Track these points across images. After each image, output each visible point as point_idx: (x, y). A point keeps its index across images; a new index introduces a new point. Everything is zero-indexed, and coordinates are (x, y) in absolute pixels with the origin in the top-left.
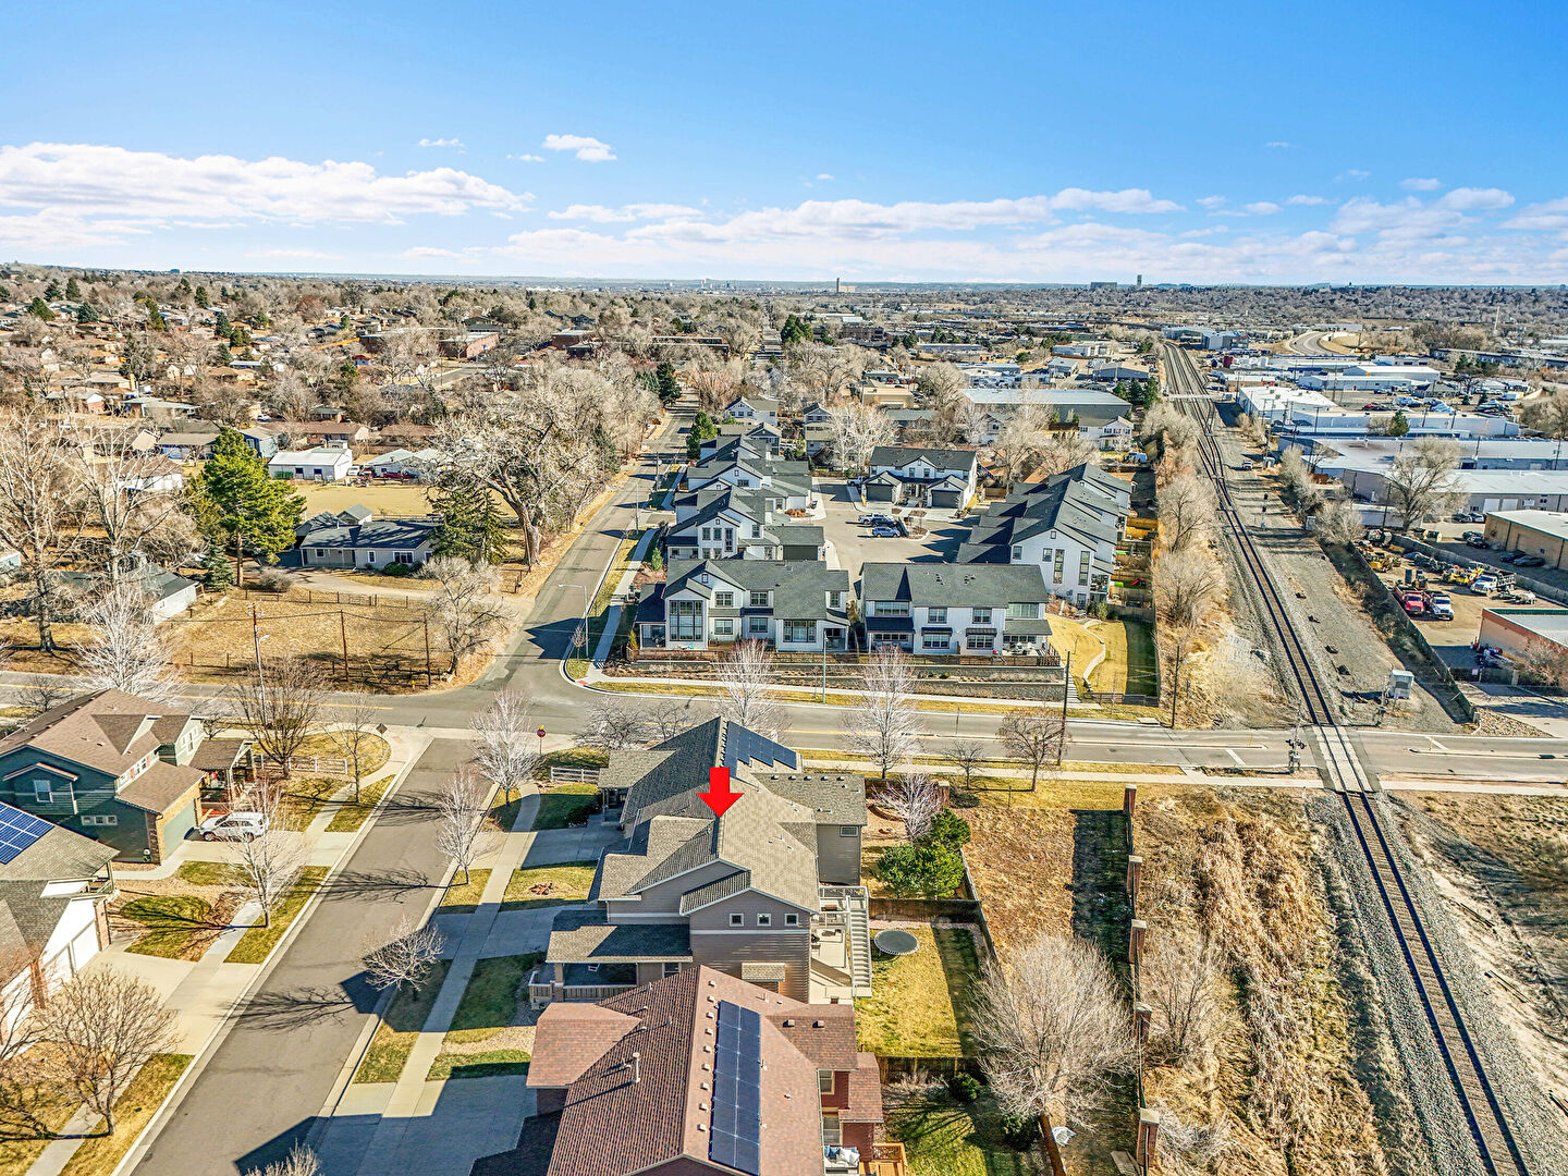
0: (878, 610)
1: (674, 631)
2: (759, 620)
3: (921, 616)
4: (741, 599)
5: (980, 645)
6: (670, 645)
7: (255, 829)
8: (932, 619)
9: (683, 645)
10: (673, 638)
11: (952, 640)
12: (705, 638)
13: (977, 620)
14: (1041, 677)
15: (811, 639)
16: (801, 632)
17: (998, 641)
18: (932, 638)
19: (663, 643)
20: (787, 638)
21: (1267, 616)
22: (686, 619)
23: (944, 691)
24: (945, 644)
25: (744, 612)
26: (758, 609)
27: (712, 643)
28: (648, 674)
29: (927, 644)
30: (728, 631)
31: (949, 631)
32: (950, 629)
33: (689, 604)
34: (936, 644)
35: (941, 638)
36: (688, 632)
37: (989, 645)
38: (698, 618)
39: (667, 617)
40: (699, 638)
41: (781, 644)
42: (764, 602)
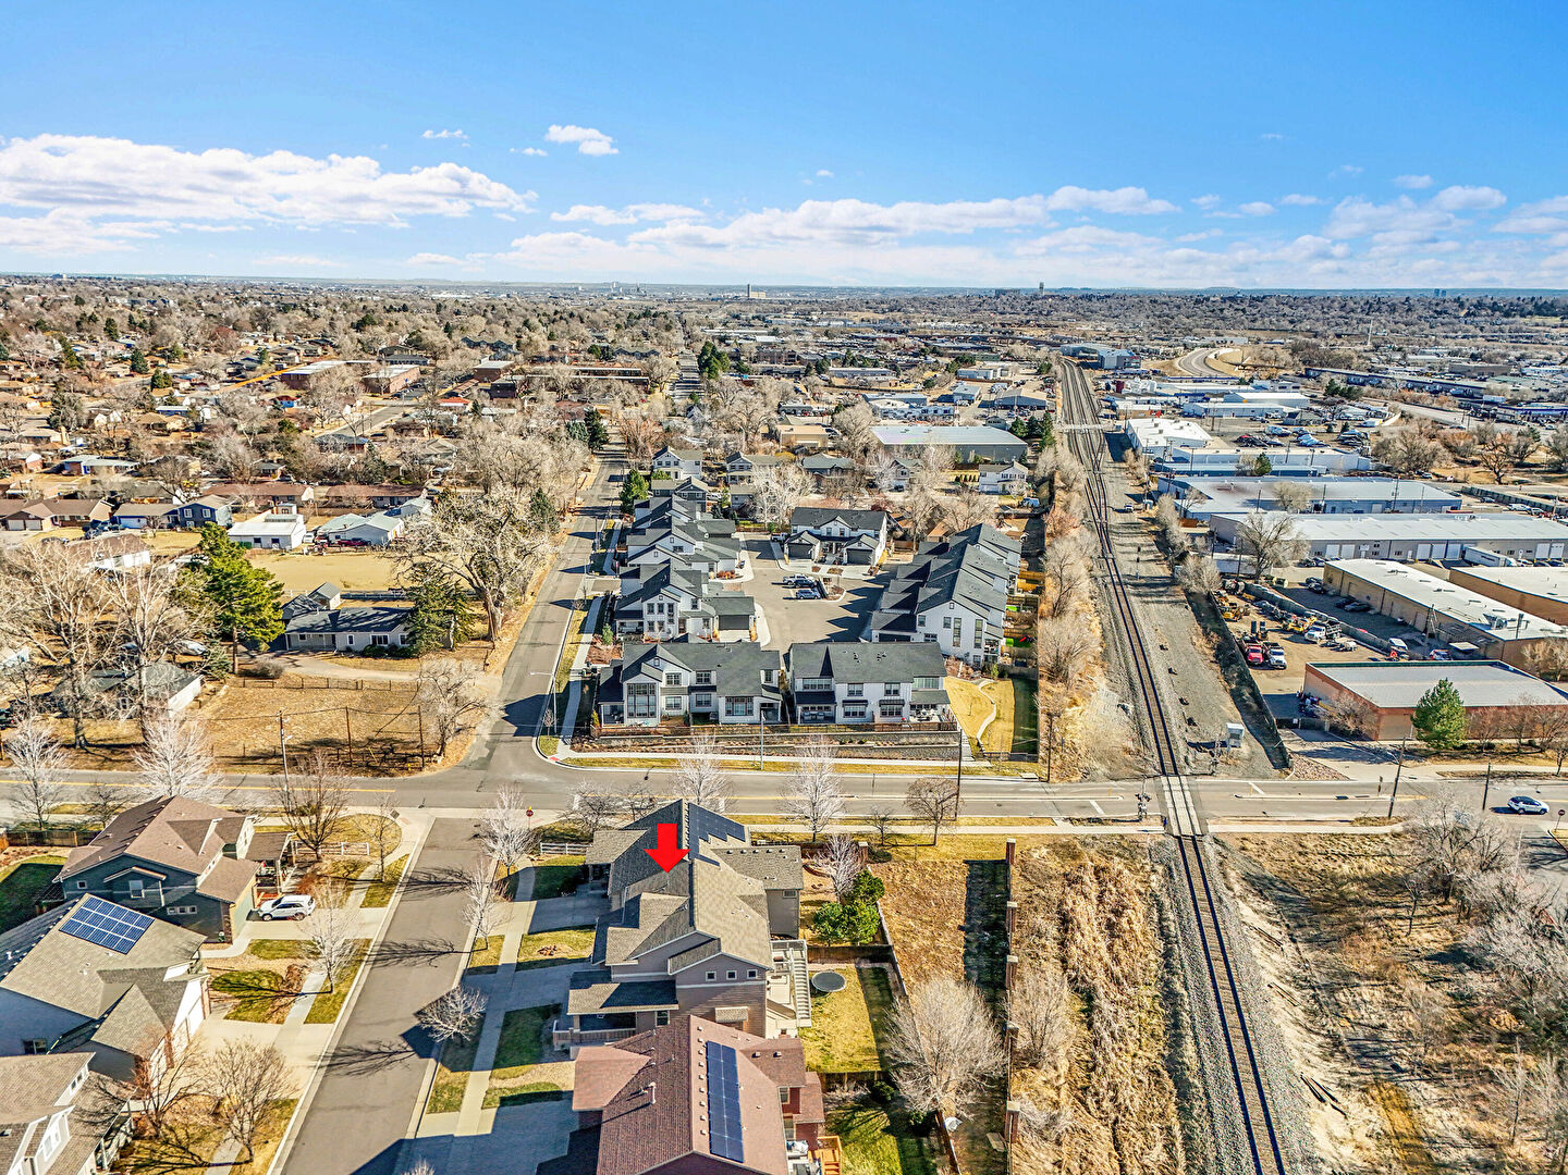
0: (805, 685)
2: (703, 697)
3: (841, 691)
4: (688, 679)
5: (891, 714)
6: (628, 722)
7: (305, 909)
8: (851, 693)
9: (639, 721)
11: (868, 710)
12: (658, 714)
13: (888, 692)
14: (941, 740)
15: (750, 712)
16: (740, 706)
17: (906, 710)
18: (851, 709)
19: (621, 720)
20: (729, 713)
21: (1133, 669)
22: (641, 699)
23: (862, 754)
24: (862, 714)
25: (691, 689)
26: (703, 687)
27: (665, 718)
28: (610, 748)
29: (847, 714)
30: (677, 706)
31: (865, 702)
34: (854, 714)
35: (859, 709)
36: (644, 710)
37: (899, 713)
39: (625, 698)
40: (653, 714)
41: (723, 718)
42: (708, 680)
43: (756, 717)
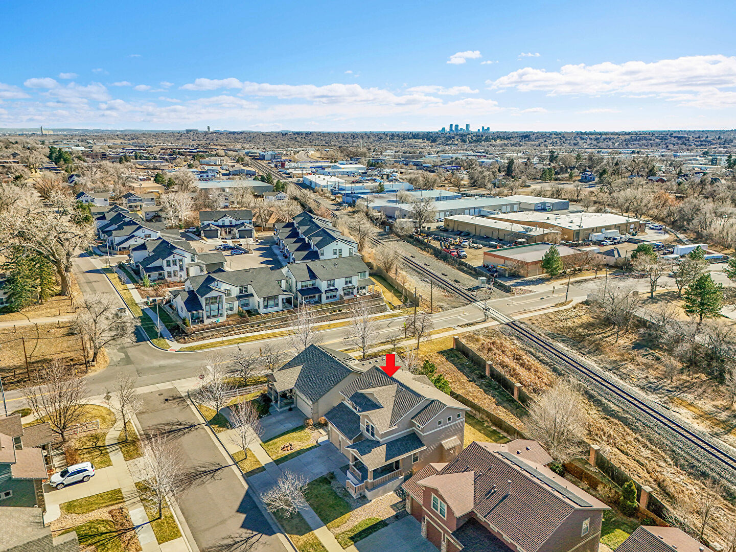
0: (302, 287)
1: (208, 314)
2: (245, 301)
3: (323, 285)
4: (235, 291)
5: (348, 294)
6: (207, 322)
8: (329, 286)
9: (213, 320)
10: (208, 317)
11: (338, 294)
12: (225, 314)
13: (346, 283)
14: (376, 303)
15: (277, 305)
16: (272, 303)
17: (355, 291)
18: (329, 294)
19: (202, 321)
20: (266, 307)
22: (214, 306)
23: (342, 317)
24: (335, 296)
25: (239, 297)
26: (244, 295)
27: (228, 316)
28: (204, 338)
29: (327, 298)
30: (232, 309)
31: (336, 290)
32: (336, 289)
33: (215, 298)
34: (331, 297)
35: (333, 293)
36: (216, 313)
37: (352, 293)
38: (220, 305)
39: (204, 307)
40: (221, 315)
41: (262, 310)
42: (246, 291)
43: (280, 307)
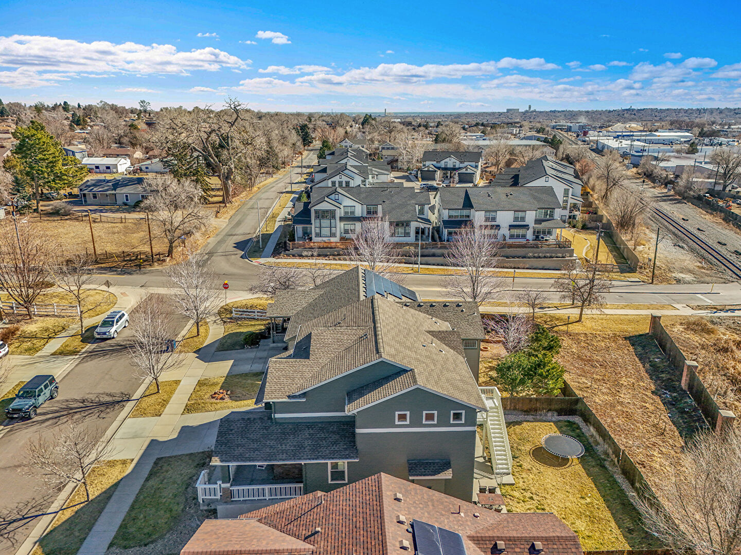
1: (318, 230)
3: (479, 218)
5: (518, 236)
6: (315, 240)
8: (487, 219)
10: (317, 235)
11: (500, 233)
12: (338, 235)
13: (516, 219)
14: (559, 254)
15: (407, 234)
16: (401, 230)
17: (529, 233)
19: (310, 238)
22: (325, 223)
24: (496, 236)
25: (363, 219)
26: (371, 218)
27: (342, 239)
28: (302, 257)
30: (353, 231)
32: (499, 226)
33: (327, 212)
35: (493, 232)
36: (327, 231)
37: (524, 236)
38: (332, 222)
40: (334, 235)
43: (412, 238)
